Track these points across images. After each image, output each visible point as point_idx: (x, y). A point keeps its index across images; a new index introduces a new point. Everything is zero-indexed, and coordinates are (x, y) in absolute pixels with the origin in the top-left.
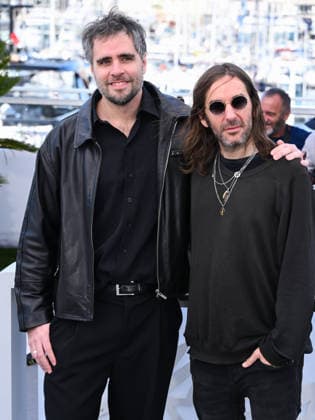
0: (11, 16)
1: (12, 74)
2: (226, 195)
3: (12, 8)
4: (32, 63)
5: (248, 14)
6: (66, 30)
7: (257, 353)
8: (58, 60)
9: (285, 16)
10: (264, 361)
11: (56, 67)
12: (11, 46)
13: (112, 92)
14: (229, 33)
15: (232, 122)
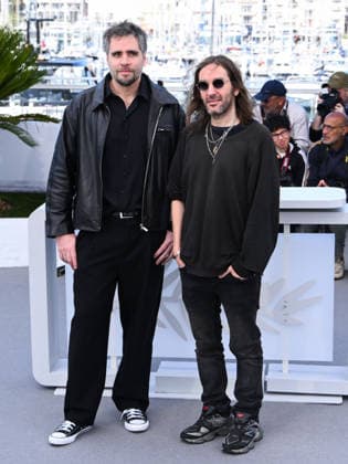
0: (38, 27)
1: (40, 69)
2: (215, 150)
3: (38, 21)
4: (54, 60)
5: (207, 23)
6: (76, 37)
7: (230, 269)
8: (73, 58)
9: (232, 24)
10: (235, 274)
11: (70, 63)
12: (39, 49)
13: (121, 77)
14: (193, 37)
15: (212, 97)
